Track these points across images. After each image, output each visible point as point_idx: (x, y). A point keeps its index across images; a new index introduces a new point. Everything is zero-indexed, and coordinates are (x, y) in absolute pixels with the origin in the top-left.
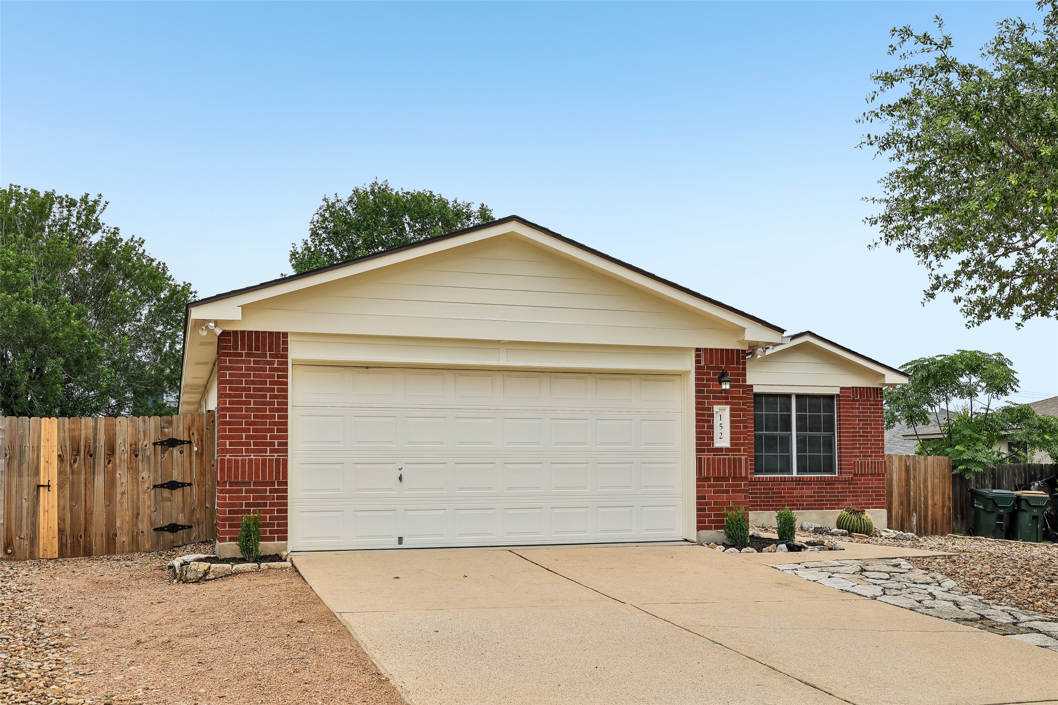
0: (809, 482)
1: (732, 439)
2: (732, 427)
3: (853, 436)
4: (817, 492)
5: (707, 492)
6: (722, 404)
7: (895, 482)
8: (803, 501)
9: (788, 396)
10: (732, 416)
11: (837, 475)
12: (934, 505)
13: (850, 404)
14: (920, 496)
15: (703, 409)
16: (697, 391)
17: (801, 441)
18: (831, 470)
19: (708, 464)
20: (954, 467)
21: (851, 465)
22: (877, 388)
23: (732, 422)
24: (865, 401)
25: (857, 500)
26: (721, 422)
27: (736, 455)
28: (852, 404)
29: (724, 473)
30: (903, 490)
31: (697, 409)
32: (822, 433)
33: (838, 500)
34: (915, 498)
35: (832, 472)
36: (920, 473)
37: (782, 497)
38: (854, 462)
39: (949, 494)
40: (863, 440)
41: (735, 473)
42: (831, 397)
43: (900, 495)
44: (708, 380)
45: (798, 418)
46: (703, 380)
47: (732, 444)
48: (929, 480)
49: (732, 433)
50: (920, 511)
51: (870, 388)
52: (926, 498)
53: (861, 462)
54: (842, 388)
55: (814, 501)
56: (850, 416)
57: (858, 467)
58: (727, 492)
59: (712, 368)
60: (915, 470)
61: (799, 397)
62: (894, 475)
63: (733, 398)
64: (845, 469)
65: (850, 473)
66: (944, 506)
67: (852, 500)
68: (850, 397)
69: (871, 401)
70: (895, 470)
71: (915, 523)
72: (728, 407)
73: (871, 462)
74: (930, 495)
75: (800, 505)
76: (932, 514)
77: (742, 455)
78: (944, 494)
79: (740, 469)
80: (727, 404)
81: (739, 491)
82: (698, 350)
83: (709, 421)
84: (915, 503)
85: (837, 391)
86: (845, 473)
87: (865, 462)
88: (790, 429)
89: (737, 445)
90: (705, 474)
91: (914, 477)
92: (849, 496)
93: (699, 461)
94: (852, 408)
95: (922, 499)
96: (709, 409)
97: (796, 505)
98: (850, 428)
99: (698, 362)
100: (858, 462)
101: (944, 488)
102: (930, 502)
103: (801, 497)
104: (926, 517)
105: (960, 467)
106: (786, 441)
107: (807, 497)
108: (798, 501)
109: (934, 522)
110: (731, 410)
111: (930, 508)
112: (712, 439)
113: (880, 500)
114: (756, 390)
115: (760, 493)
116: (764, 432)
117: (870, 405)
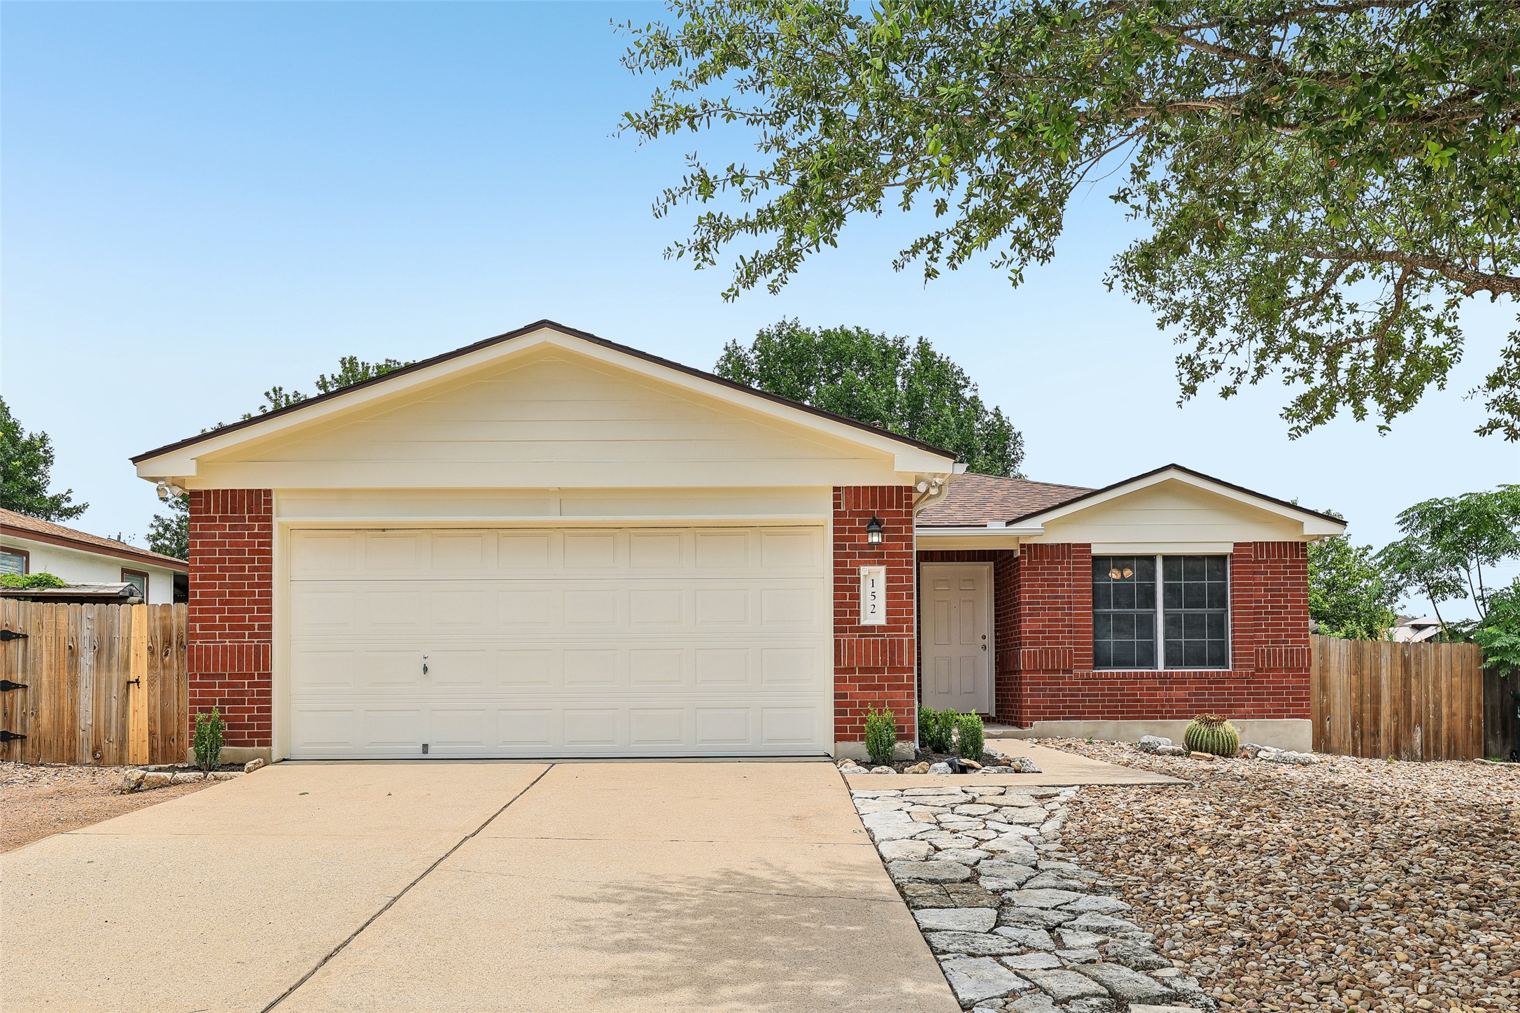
0: (1181, 680)
1: (888, 613)
2: (888, 597)
3: (1255, 613)
4: (1195, 694)
5: (848, 687)
6: (873, 564)
7: (1385, 682)
8: (1171, 706)
9: (1151, 559)
10: (888, 580)
11: (1230, 670)
12: (1452, 715)
13: (1250, 567)
14: (1427, 703)
15: (843, 572)
16: (836, 547)
17: (1171, 622)
18: (1222, 662)
19: (851, 648)
20: (1484, 660)
21: (1251, 654)
22: (1297, 543)
23: (888, 588)
24: (1276, 562)
25: (1262, 706)
26: (873, 590)
27: (896, 636)
28: (1253, 567)
29: (876, 662)
30: (1398, 693)
31: (835, 572)
32: (1206, 611)
33: (1229, 706)
34: (1419, 705)
35: (1224, 664)
36: (1427, 669)
37: (1138, 701)
38: (1257, 651)
39: (1478, 699)
40: (1272, 619)
41: (892, 661)
42: (1222, 558)
43: (1393, 700)
44: (851, 531)
45: (1167, 588)
46: (843, 530)
47: (888, 621)
48: (1444, 678)
49: (888, 605)
50: (1427, 724)
51: (1285, 543)
52: (1438, 705)
53: (1269, 651)
54: (1236, 544)
55: (1190, 706)
56: (1250, 584)
57: (1263, 658)
58: (881, 687)
59: (859, 514)
60: (1419, 664)
61: (1166, 558)
62: (1384, 671)
63: (890, 555)
64: (1241, 660)
65: (1249, 666)
66: (1469, 717)
67: (1252, 706)
68: (1251, 556)
69: (1286, 562)
70: (1384, 664)
71: (1418, 741)
72: (883, 569)
73: (1286, 651)
74: (1444, 700)
75: (1167, 712)
76: (1448, 729)
77: (904, 636)
78: (1469, 699)
79: (901, 655)
80: (880, 563)
81: (899, 687)
82: (836, 489)
83: (853, 589)
84: (1419, 713)
85: (1228, 549)
86: (1241, 666)
87: (1275, 651)
88: (1154, 605)
89: (895, 621)
90: (845, 663)
91: (1417, 674)
92: (1249, 700)
93: (837, 644)
94: (1255, 573)
95: (1431, 706)
96: (853, 572)
97: (1161, 712)
98: (1251, 602)
99: (836, 506)
100: (1263, 651)
101: (1469, 693)
102: (1445, 710)
103: (1167, 700)
104: (1437, 734)
105: (1491, 660)
106: (1149, 622)
107: (1177, 700)
108: (1163, 706)
109: (1452, 739)
110: (888, 572)
111: (1445, 720)
112: (858, 613)
113: (1302, 705)
114: (1095, 551)
115: (1102, 695)
116: (1112, 610)
117: (1285, 567)
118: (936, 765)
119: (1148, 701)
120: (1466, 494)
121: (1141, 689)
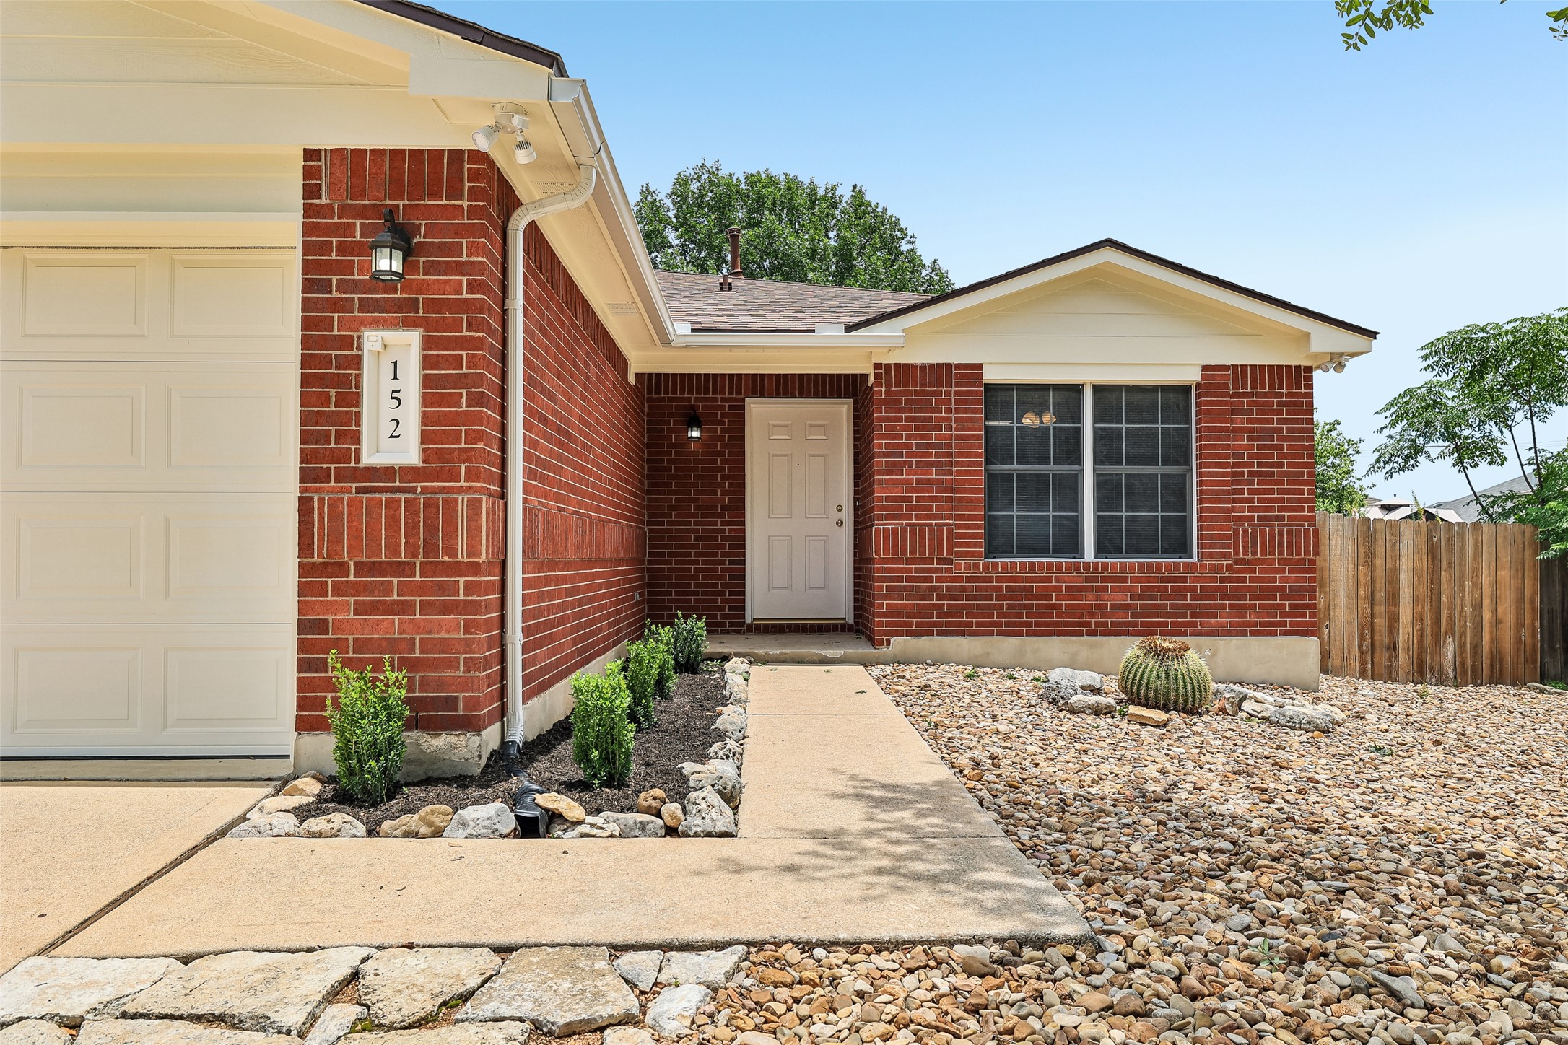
0: (1119, 578)
1: (425, 438)
2: (426, 400)
3: (1234, 474)
4: (1140, 597)
5: (329, 607)
6: (393, 324)
7: (1404, 575)
8: (1103, 615)
9: (1077, 389)
10: (427, 362)
11: (1195, 560)
12: (1496, 622)
13: (1226, 404)
14: (1463, 605)
15: (324, 342)
16: (308, 286)
17: (1106, 488)
18: (1181, 547)
19: (335, 517)
20: (1545, 547)
21: (1228, 537)
22: (1298, 368)
23: (427, 382)
24: (1265, 395)
25: (1244, 616)
26: (395, 385)
27: (442, 490)
28: (1232, 404)
29: (393, 549)
30: (1422, 592)
31: (306, 342)
32: (1159, 470)
33: (1193, 615)
34: (1451, 608)
35: (1186, 552)
36: (1462, 557)
37: (1053, 606)
38: (1236, 532)
39: (1532, 602)
40: (1260, 483)
41: (431, 549)
42: (1184, 390)
43: (1415, 600)
44: (342, 249)
45: (1099, 437)
46: (326, 248)
47: (426, 455)
48: (1485, 572)
49: (425, 419)
50: (1463, 634)
51: (1280, 367)
52: (1478, 607)
53: (1254, 532)
54: (1205, 368)
55: (1133, 615)
56: (1227, 430)
57: (1245, 542)
58: (403, 608)
59: (362, 212)
60: (1451, 550)
61: (1098, 389)
62: (1403, 560)
63: (433, 305)
64: (1211, 546)
65: (1224, 555)
66: (1519, 625)
67: (1229, 615)
68: (1227, 386)
69: (1281, 395)
70: (1403, 551)
71: (1450, 657)
72: (413, 338)
73: (1281, 533)
74: (1486, 602)
75: (1097, 624)
76: (1492, 641)
77: (461, 490)
78: (1519, 600)
79: (451, 533)
80: (409, 324)
81: (446, 608)
82: (310, 154)
83: (342, 381)
84: (1451, 619)
85: (1192, 376)
86: (1211, 555)
87: (1263, 532)
88: (1079, 460)
89: (442, 456)
90: (322, 551)
91: (1449, 565)
92: (1223, 607)
93: (305, 506)
94: (1233, 412)
95: (1469, 609)
96: (347, 342)
97: (1088, 624)
98: (1227, 456)
99: (310, 192)
100: (1245, 531)
101: (1520, 591)
102: (1487, 615)
103: (1098, 606)
104: (1476, 648)
105: (1554, 547)
106: (1071, 486)
107: (1113, 606)
108: (1092, 615)
109: (1496, 656)
110: (427, 343)
111: (1486, 629)
112: (356, 438)
113: (1304, 615)
114: (990, 375)
115: (998, 597)
116: (1016, 466)
117: (1279, 404)
118: (470, 813)
119: (1068, 606)
120: (1516, 320)
121: (1059, 589)
